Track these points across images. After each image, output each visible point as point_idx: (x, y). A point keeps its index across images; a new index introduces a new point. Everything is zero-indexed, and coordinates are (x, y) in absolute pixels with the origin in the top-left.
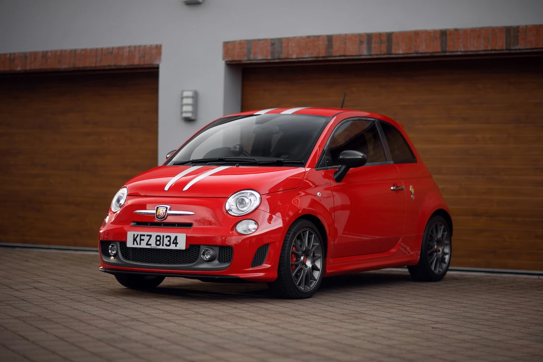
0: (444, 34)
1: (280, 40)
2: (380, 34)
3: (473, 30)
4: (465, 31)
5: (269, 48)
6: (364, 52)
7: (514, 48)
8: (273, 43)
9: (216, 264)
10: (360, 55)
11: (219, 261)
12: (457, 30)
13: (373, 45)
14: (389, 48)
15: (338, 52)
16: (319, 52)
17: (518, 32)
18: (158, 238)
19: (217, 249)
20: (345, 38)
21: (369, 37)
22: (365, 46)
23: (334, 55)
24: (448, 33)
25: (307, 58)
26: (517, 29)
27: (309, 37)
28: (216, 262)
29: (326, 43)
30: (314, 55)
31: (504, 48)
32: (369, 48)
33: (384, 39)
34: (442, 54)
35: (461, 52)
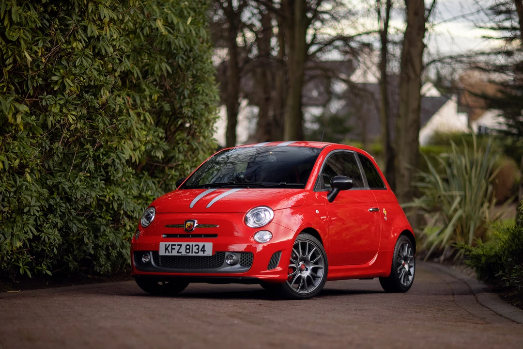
9: (238, 267)
11: (241, 265)
19: (239, 255)
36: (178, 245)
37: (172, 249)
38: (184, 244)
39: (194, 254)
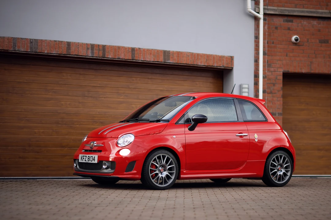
0: (133, 50)
1: (36, 41)
2: (99, 45)
3: (148, 50)
4: (144, 50)
5: (29, 45)
6: (90, 55)
7: (168, 62)
8: (32, 41)
9: (109, 170)
10: (87, 56)
11: (111, 169)
12: (139, 49)
13: (95, 51)
14: (104, 54)
15: (74, 52)
16: (63, 51)
17: (169, 54)
18: (89, 158)
19: (110, 163)
20: (78, 45)
21: (93, 46)
22: (90, 51)
23: (71, 54)
24: (135, 49)
25: (54, 54)
26: (169, 52)
27: (55, 41)
28: (110, 169)
29: (67, 46)
30: (59, 53)
31: (163, 61)
32: (92, 53)
33: (101, 48)
34: (131, 61)
35: (142, 60)
36: (86, 156)
37: (84, 158)
38: (87, 155)
39: (91, 162)
